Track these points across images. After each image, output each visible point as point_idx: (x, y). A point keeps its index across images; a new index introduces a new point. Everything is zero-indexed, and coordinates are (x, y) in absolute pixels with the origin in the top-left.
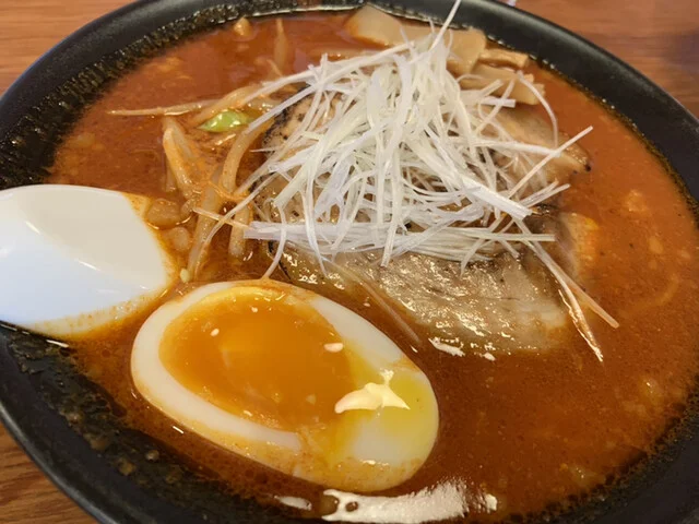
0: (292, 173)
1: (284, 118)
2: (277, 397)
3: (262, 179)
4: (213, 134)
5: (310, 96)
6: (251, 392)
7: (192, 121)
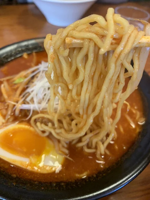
0: (32, 91)
1: (33, 78)
2: (25, 150)
3: (26, 94)
4: (15, 84)
5: (39, 72)
6: (19, 149)
7: (11, 81)
